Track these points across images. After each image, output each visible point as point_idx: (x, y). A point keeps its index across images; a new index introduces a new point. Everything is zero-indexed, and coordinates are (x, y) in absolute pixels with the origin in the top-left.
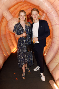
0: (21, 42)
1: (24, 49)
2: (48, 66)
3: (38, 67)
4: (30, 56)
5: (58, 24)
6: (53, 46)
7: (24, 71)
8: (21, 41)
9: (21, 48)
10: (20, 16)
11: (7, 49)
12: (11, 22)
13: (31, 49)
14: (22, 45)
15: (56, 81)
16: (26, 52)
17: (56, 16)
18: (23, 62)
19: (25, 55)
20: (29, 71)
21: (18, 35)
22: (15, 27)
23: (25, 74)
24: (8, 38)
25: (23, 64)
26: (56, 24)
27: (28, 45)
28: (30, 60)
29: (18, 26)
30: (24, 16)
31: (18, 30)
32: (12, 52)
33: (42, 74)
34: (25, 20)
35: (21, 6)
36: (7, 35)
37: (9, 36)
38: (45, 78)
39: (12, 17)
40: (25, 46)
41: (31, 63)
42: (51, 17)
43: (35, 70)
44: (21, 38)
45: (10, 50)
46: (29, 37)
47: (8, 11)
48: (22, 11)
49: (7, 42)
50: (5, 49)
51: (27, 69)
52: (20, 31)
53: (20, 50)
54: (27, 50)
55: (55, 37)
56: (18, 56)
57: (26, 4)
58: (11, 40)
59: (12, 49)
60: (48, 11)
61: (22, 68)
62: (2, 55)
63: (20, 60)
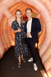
0: (17, 37)
1: (19, 42)
2: (41, 58)
3: (32, 58)
4: (25, 49)
5: (50, 22)
6: (46, 41)
7: (20, 61)
8: (17, 35)
9: (17, 42)
10: (16, 15)
11: (8, 42)
12: (10, 20)
13: (26, 43)
14: (18, 39)
15: (47, 71)
16: (21, 45)
17: (48, 15)
18: (19, 53)
19: (20, 47)
20: (25, 61)
21: (15, 30)
22: (12, 24)
23: (20, 64)
24: (9, 33)
25: (19, 55)
26: (48, 21)
27: (23, 39)
28: (25, 52)
29: (15, 23)
30: (20, 14)
31: (15, 26)
32: (12, 45)
33: (35, 65)
34: (21, 18)
35: (20, 6)
36: (8, 31)
37: (10, 31)
38: (37, 68)
39: (11, 15)
40: (20, 40)
41: (27, 55)
42: (44, 16)
43: (29, 61)
44: (17, 33)
45: (11, 43)
46: (24, 33)
47: (8, 11)
48: (18, 10)
49: (8, 36)
50: (6, 42)
51: (23, 59)
52: (17, 27)
53: (17, 43)
54: (22, 43)
55: (48, 33)
56: (15, 49)
57: (24, 5)
58: (11, 35)
59: (12, 43)
60: (42, 10)
61: (18, 58)
62: (3, 47)
63: (17, 52)
